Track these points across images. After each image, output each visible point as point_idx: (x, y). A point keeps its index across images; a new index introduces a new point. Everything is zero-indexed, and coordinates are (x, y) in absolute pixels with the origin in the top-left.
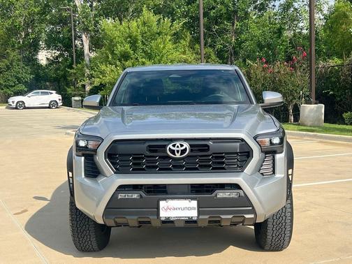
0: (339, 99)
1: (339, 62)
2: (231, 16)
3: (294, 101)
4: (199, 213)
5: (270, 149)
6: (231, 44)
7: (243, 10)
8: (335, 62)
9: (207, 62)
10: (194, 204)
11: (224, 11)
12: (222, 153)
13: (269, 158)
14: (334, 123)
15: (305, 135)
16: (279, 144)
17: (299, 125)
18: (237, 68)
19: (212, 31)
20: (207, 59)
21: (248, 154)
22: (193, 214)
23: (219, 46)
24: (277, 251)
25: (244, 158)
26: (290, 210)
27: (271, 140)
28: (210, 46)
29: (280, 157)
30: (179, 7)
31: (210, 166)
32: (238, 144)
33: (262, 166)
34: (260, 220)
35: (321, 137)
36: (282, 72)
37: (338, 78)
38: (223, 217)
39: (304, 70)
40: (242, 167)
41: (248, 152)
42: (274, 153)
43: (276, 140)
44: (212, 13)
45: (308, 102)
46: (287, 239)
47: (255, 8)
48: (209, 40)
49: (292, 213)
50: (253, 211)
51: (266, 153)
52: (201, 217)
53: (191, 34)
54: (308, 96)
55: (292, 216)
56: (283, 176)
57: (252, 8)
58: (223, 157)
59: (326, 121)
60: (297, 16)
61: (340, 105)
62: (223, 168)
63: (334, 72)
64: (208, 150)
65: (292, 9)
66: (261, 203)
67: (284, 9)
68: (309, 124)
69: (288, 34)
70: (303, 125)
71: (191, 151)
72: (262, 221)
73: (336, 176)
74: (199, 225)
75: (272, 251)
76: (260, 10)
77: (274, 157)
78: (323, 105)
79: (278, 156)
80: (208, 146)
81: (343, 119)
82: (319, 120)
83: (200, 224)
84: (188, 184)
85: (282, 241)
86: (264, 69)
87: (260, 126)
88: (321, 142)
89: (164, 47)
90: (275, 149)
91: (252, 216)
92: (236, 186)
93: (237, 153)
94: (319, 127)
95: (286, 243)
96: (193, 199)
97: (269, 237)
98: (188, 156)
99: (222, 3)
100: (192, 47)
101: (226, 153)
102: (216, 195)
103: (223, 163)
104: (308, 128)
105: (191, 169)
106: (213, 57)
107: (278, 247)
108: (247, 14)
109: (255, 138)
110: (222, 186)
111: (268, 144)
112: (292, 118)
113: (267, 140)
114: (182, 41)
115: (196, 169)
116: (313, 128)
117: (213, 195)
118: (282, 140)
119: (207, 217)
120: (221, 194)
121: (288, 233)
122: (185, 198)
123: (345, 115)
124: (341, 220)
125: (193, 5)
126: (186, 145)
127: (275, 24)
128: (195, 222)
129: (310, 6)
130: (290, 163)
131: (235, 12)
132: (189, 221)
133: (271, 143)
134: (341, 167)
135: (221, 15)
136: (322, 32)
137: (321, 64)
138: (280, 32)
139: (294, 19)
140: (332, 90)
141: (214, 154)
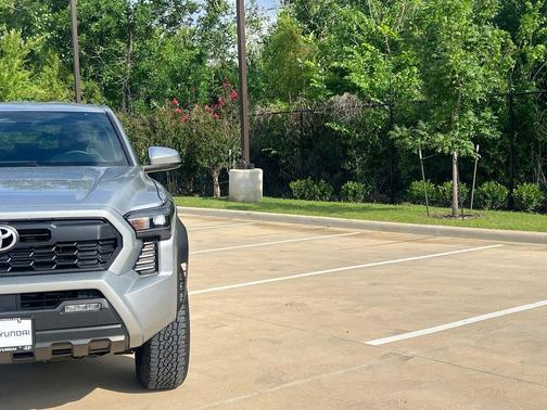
0: (284, 161)
1: (284, 107)
2: (125, 32)
3: (221, 165)
4: (35, 339)
5: (149, 234)
6: (125, 75)
7: (142, 23)
8: (277, 107)
9: (89, 102)
10: (27, 324)
11: (113, 24)
12: (74, 242)
13: (150, 246)
14: (279, 196)
15: (235, 215)
16: (165, 226)
17: (227, 200)
18: (109, 110)
19: (94, 54)
20: (89, 96)
21: (115, 242)
22: (26, 341)
23: (106, 78)
24: (168, 389)
25: (110, 249)
26: (184, 325)
27: (151, 220)
28: (93, 77)
29: (167, 246)
30: (40, 14)
31: (52, 263)
32: (99, 227)
33: (138, 259)
34: (136, 343)
35: (257, 217)
36: (202, 121)
37: (283, 131)
38: (74, 342)
39: (234, 117)
40: (105, 264)
41: (115, 239)
42: (156, 239)
43: (160, 220)
44: (93, 27)
45: (240, 166)
46: (180, 369)
47: (162, 22)
48: (91, 69)
49: (187, 329)
50: (124, 330)
51: (145, 239)
52: (38, 345)
53: (61, 57)
54: (240, 157)
55: (188, 334)
56: (171, 273)
57: (156, 21)
58: (75, 248)
59: (266, 193)
60: (224, 36)
61: (286, 170)
62: (75, 266)
63: (276, 122)
64: (50, 237)
65: (217, 26)
66: (135, 316)
67: (205, 25)
68: (241, 197)
69: (211, 63)
70: (233, 200)
71: (21, 239)
72: (140, 344)
73: (270, 273)
74: (37, 359)
75: (160, 390)
76: (169, 25)
77: (156, 246)
78: (261, 171)
79: (163, 244)
80: (48, 231)
81: (290, 190)
82: (255, 192)
83: (39, 357)
84: (16, 294)
85: (174, 373)
86: (175, 116)
87: (134, 198)
88: (257, 225)
89: (9, 77)
90: (158, 234)
91: (122, 338)
92: (96, 294)
93: (97, 241)
94: (255, 202)
95: (180, 376)
96: (23, 317)
97: (154, 369)
98: (14, 250)
99: (109, 12)
100: (62, 78)
101: (79, 242)
102: (63, 309)
103: (75, 257)
104: (241, 205)
105: (21, 269)
106: (98, 95)
107: (169, 384)
108: (149, 30)
109: (126, 217)
110: (73, 295)
111: (146, 225)
112: (218, 190)
113: (146, 219)
114: (46, 68)
115: (30, 269)
116: (246, 205)
117: (59, 308)
118: (168, 219)
119: (48, 344)
120: (72, 307)
121: (182, 361)
122: (11, 317)
123: (293, 185)
124: (269, 337)
125: (63, 12)
126: (12, 231)
127: (193, 48)
128: (29, 354)
129: (238, 22)
130: (182, 254)
131: (131, 26)
132: (19, 354)
133: (152, 225)
134: (280, 259)
135: (109, 30)
136: (261, 62)
137: (259, 109)
138: (200, 59)
139: (220, 42)
140: (275, 148)
141: (59, 243)
